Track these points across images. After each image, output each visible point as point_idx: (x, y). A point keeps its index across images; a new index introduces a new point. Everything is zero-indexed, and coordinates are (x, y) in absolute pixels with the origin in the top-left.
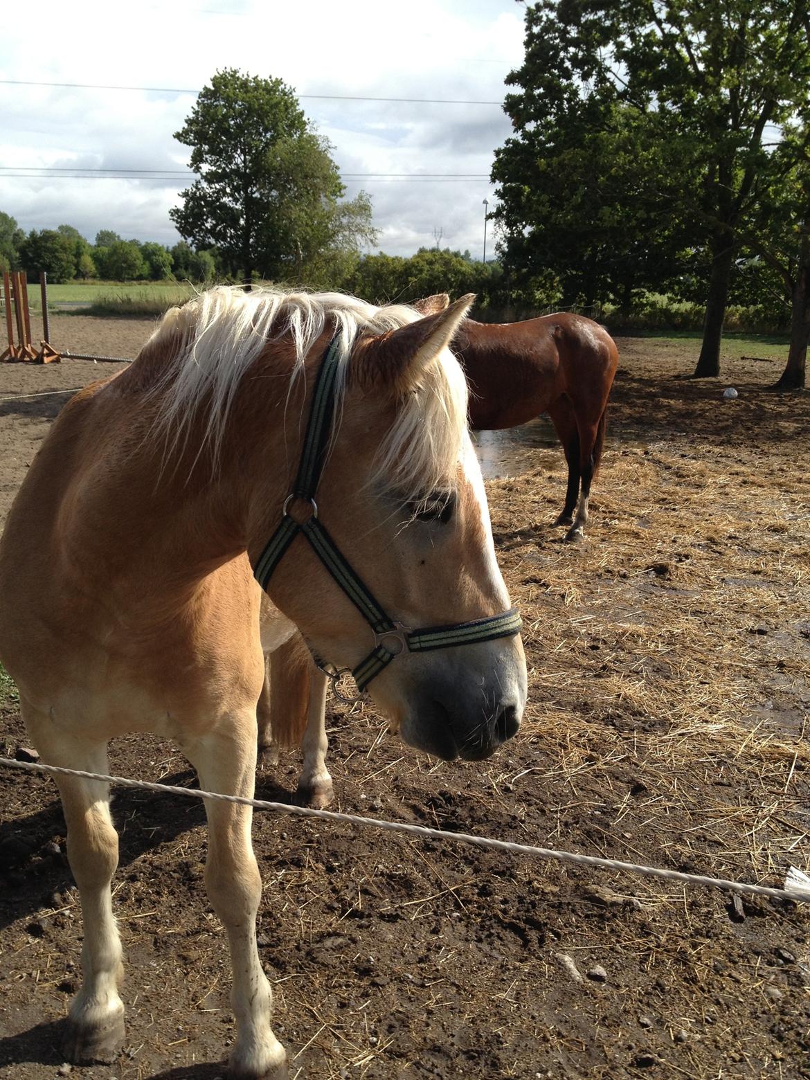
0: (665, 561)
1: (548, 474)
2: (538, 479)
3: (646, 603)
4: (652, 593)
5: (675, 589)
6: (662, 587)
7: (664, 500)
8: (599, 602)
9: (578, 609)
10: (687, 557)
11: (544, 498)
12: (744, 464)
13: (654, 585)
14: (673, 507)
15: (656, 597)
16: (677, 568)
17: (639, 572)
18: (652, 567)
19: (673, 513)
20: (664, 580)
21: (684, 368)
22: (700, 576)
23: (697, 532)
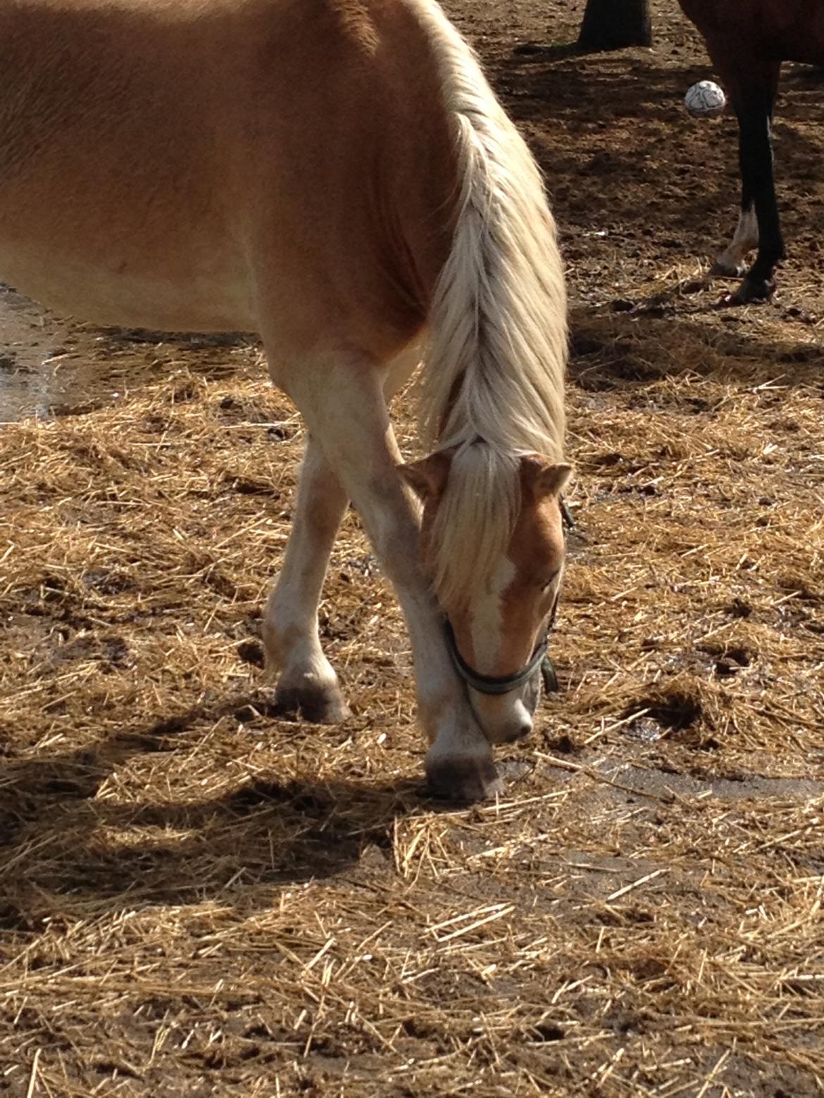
0: (684, 681)
1: (216, 392)
2: (189, 412)
3: (661, 839)
4: (669, 801)
5: (736, 778)
6: (695, 772)
7: (611, 459)
8: (506, 851)
9: (446, 887)
10: (741, 656)
11: (229, 479)
12: (808, 321)
13: (666, 769)
14: (643, 483)
15: (687, 811)
16: (726, 701)
17: (608, 725)
18: (645, 703)
19: (650, 505)
20: (695, 746)
21: (543, 24)
22: (801, 724)
23: (746, 565)
